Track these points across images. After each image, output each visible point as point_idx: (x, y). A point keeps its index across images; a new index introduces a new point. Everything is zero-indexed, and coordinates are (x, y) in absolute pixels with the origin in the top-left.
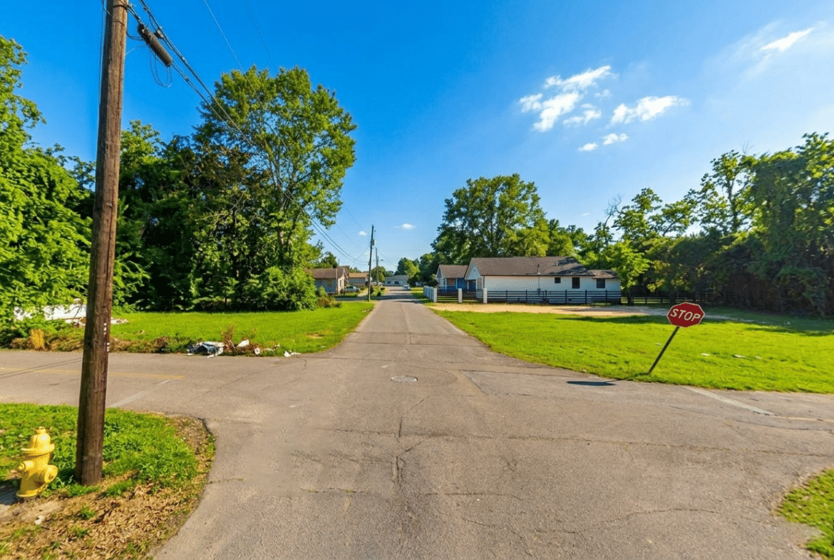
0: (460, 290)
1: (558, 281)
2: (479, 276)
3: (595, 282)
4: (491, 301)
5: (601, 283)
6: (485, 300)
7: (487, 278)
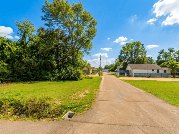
0: (126, 73)
1: (153, 70)
2: (131, 69)
3: (163, 71)
4: (135, 76)
5: (165, 71)
6: (133, 76)
7: (133, 70)
